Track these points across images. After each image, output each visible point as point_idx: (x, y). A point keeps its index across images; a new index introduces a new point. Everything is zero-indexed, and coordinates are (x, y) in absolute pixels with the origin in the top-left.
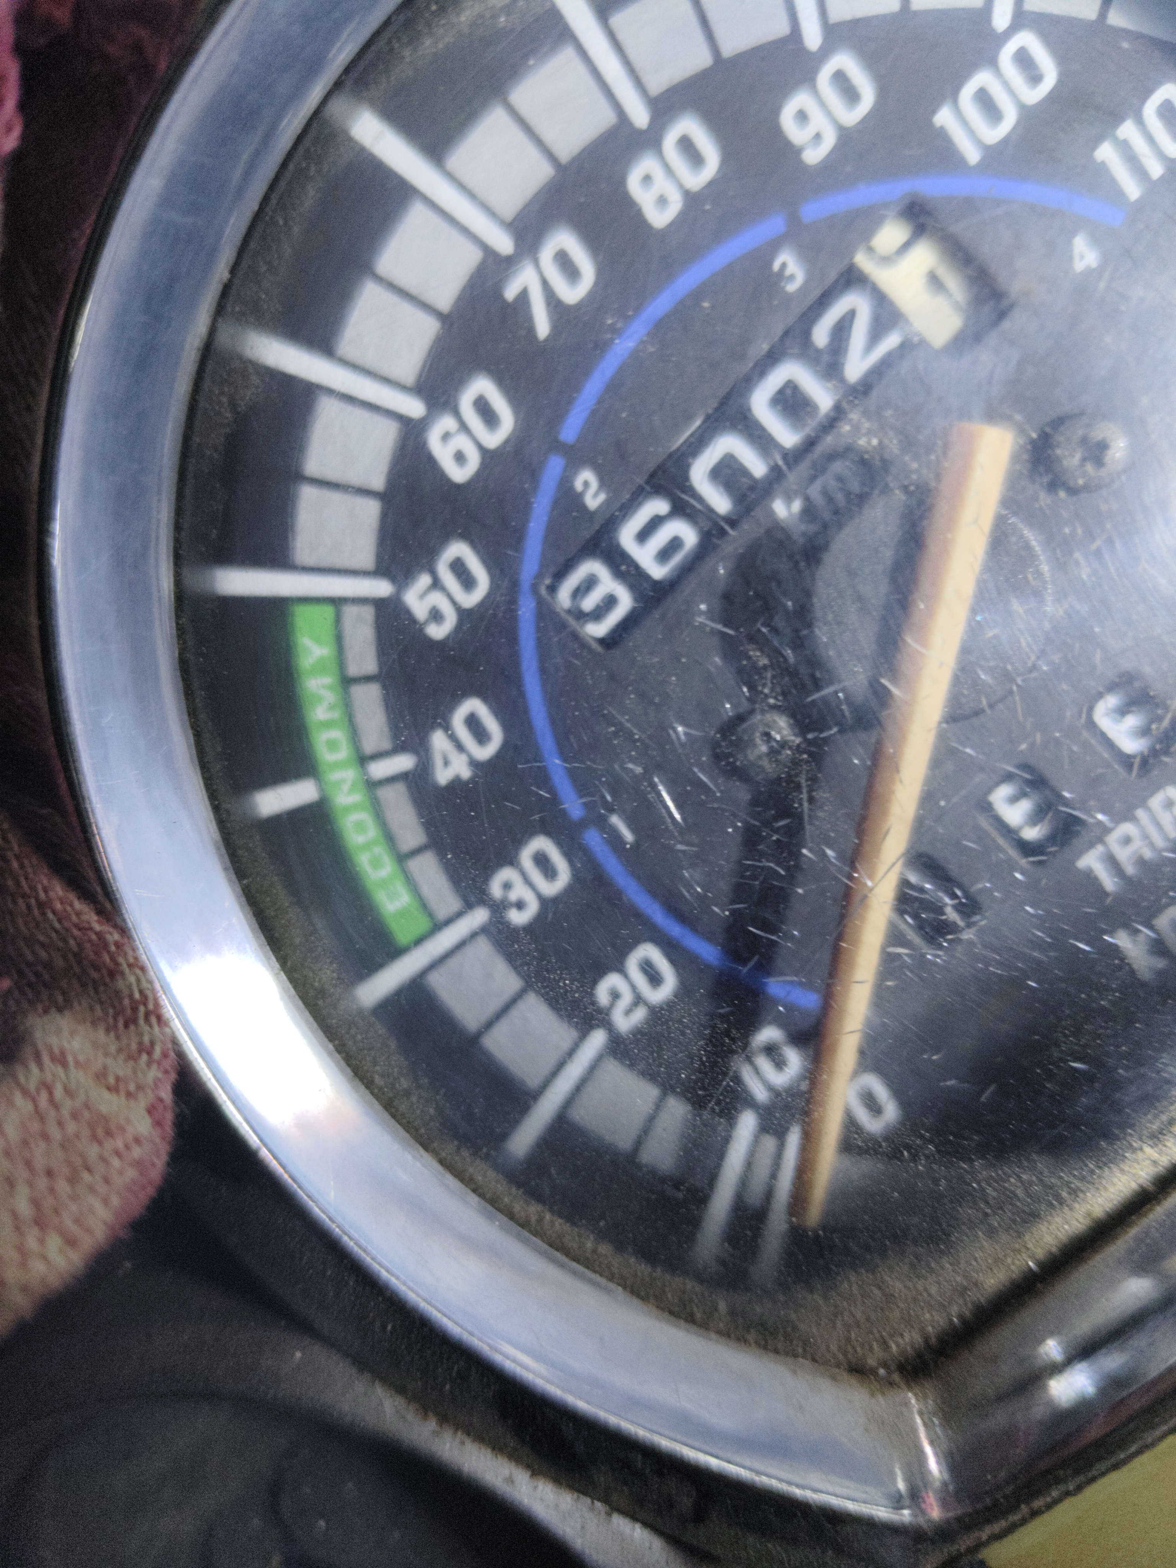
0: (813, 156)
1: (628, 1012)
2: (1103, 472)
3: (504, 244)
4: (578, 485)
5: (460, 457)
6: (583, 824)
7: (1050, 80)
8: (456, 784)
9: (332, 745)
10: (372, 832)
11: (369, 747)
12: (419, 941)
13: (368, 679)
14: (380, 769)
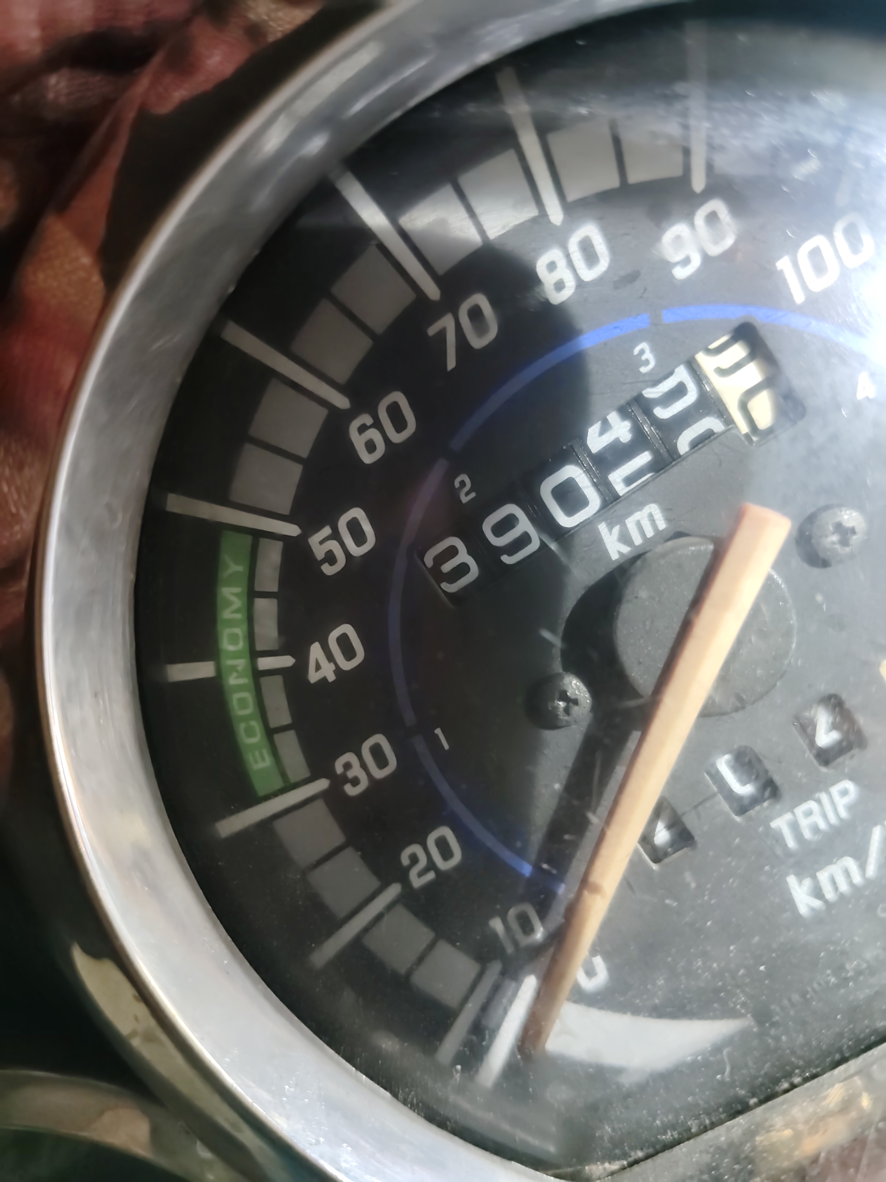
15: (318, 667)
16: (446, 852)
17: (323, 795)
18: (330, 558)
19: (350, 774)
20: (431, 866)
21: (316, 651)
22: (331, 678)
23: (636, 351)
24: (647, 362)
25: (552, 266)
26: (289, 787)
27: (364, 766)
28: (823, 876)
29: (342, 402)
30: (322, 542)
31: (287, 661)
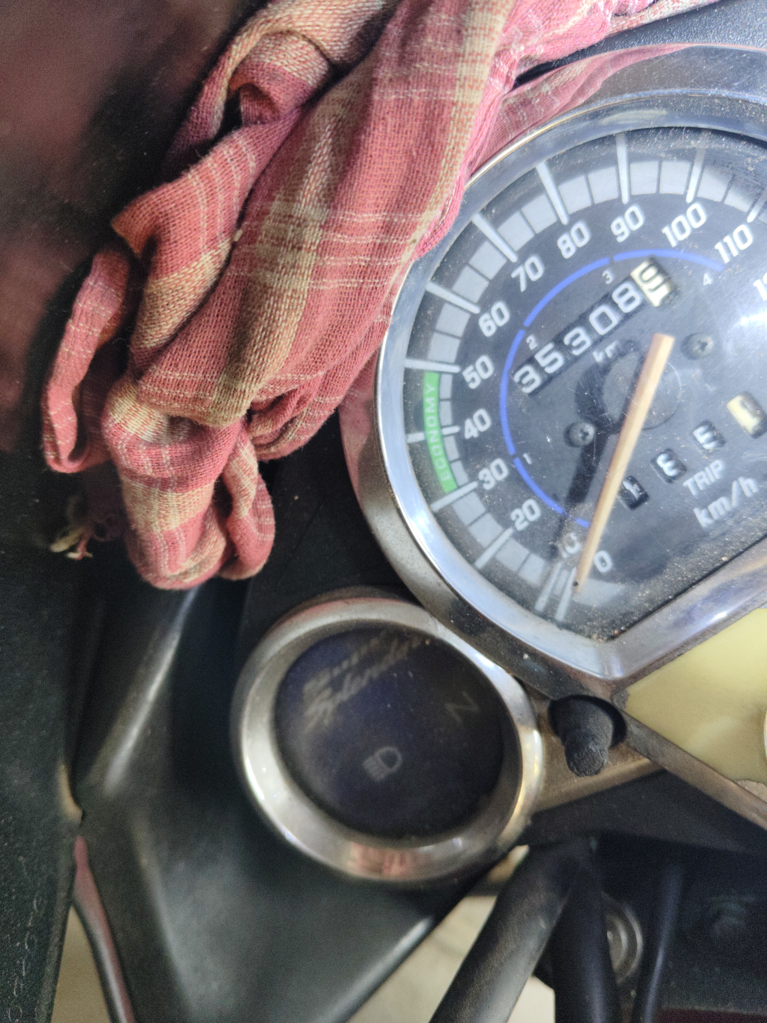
0: (621, 239)
1: (523, 522)
2: (705, 353)
3: (514, 258)
4: (528, 341)
5: (489, 328)
6: (514, 457)
7: (704, 219)
8: (472, 438)
9: (432, 421)
10: (441, 453)
11: (444, 423)
12: (451, 492)
13: (446, 400)
14: (446, 431)
15: (469, 431)
16: (533, 512)
17: (475, 490)
18: (473, 380)
19: (486, 479)
20: (526, 519)
21: (468, 423)
22: (476, 435)
23: (604, 275)
24: (609, 279)
25: (565, 242)
26: (459, 487)
27: (492, 475)
28: (711, 507)
29: (476, 310)
30: (469, 373)
31: (456, 429)
